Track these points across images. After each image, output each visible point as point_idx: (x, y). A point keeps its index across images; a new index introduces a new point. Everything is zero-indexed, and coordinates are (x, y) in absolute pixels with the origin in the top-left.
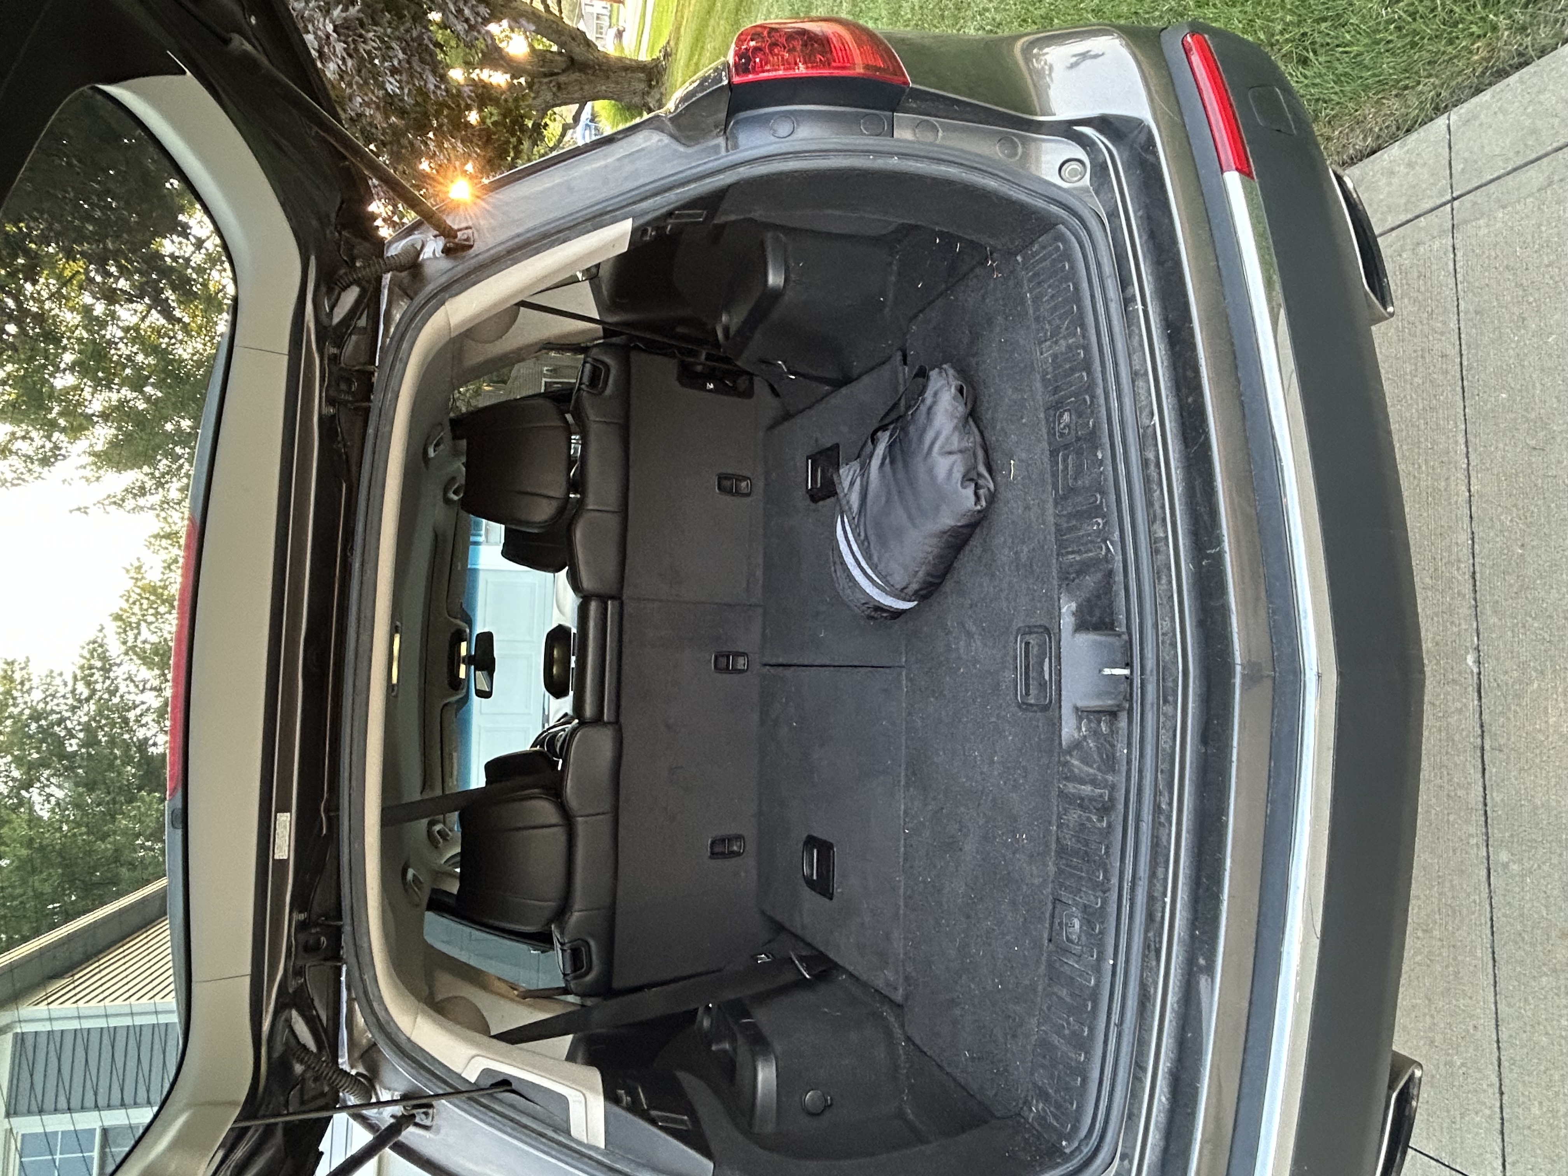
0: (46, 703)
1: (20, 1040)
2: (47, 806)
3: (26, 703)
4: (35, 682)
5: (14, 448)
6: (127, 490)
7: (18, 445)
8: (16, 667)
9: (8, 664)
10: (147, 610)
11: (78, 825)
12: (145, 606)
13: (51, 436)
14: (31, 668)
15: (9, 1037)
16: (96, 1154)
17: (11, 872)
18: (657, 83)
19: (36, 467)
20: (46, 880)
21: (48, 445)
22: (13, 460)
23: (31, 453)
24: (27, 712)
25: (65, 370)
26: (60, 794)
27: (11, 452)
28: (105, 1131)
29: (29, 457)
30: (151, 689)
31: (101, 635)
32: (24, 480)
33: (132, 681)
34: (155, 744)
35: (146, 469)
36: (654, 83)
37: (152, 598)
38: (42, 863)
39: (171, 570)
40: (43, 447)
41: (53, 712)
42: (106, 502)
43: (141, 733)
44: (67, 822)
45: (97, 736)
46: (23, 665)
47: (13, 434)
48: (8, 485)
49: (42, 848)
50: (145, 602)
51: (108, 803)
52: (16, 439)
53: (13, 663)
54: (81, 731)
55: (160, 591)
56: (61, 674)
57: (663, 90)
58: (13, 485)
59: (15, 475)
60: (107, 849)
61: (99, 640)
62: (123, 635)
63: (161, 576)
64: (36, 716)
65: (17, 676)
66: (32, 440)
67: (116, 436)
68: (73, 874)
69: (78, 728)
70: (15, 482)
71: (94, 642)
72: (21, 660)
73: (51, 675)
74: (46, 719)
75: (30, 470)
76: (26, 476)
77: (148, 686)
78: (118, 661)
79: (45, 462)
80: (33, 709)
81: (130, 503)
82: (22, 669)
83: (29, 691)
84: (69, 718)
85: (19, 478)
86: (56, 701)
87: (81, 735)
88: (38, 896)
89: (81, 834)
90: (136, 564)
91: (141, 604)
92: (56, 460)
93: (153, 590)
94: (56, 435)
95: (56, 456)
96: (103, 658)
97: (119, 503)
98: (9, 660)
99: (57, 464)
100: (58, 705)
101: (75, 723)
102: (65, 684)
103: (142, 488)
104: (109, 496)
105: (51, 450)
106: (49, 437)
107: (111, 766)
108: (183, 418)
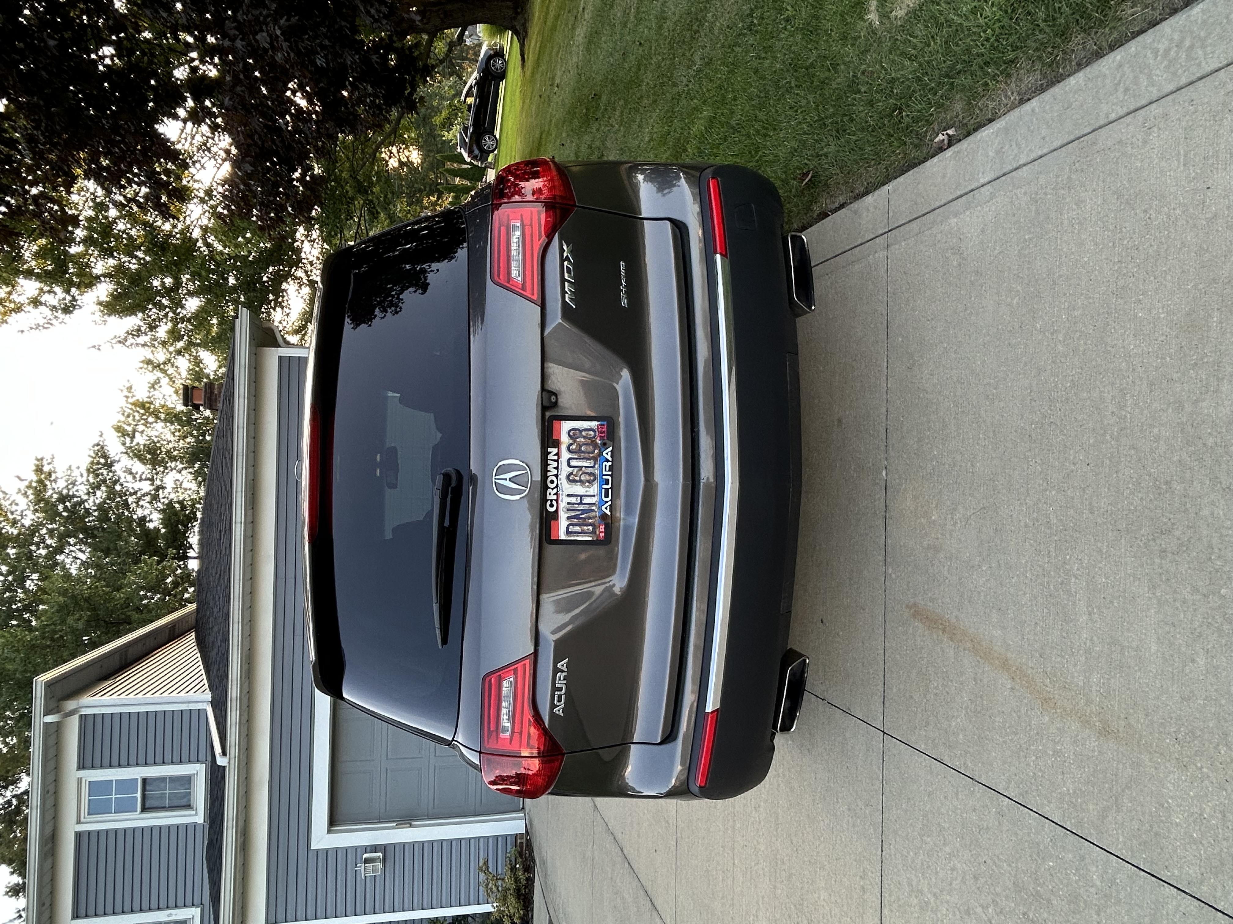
0: (69, 490)
1: (84, 719)
2: (74, 566)
3: (54, 489)
4: (59, 475)
5: (43, 300)
6: (127, 332)
7: (46, 298)
8: (45, 462)
9: (38, 460)
10: (139, 421)
11: (99, 580)
12: (137, 418)
13: (70, 290)
14: (56, 464)
15: (76, 717)
16: (139, 795)
17: (53, 613)
18: (522, 10)
19: (59, 314)
20: (79, 620)
21: (68, 298)
22: (42, 308)
23: (57, 304)
24: (55, 496)
25: (80, 243)
26: (83, 557)
27: (41, 304)
28: (144, 781)
29: (54, 307)
30: (145, 480)
31: (102, 439)
32: (51, 324)
33: (131, 473)
34: (151, 521)
35: (140, 315)
36: (519, 10)
37: (142, 411)
38: (74, 607)
39: (155, 389)
40: (64, 299)
41: (74, 496)
42: (114, 341)
43: (140, 513)
44: (90, 577)
45: (107, 515)
46: (50, 461)
47: (41, 289)
48: (41, 328)
49: (74, 597)
50: (136, 414)
51: (120, 564)
52: (44, 293)
53: (42, 459)
54: (95, 510)
55: (148, 405)
56: (78, 468)
57: (526, 16)
58: (44, 328)
59: (45, 321)
60: (121, 598)
61: (101, 443)
62: (123, 439)
63: (147, 394)
64: (63, 499)
65: (46, 469)
66: (55, 293)
67: (116, 290)
68: (98, 615)
69: (93, 508)
70: (46, 326)
71: (98, 445)
72: (48, 457)
73: (70, 468)
74: (69, 501)
75: (56, 317)
76: (54, 321)
77: (144, 477)
78: (117, 458)
79: (67, 310)
80: (60, 493)
81: (130, 340)
82: (49, 464)
83: (55, 481)
84: (86, 501)
85: (48, 323)
86: (76, 488)
87: (96, 514)
88: (74, 631)
89: (102, 587)
90: (128, 385)
91: (134, 416)
92: (74, 308)
93: (142, 405)
94: (73, 290)
95: (74, 307)
96: (105, 456)
97: (123, 342)
98: (39, 457)
99: (75, 312)
100: (77, 491)
101: (91, 504)
102: (82, 475)
103: (139, 330)
104: (115, 337)
105: (70, 302)
106: (68, 291)
107: (119, 537)
108: (166, 277)
